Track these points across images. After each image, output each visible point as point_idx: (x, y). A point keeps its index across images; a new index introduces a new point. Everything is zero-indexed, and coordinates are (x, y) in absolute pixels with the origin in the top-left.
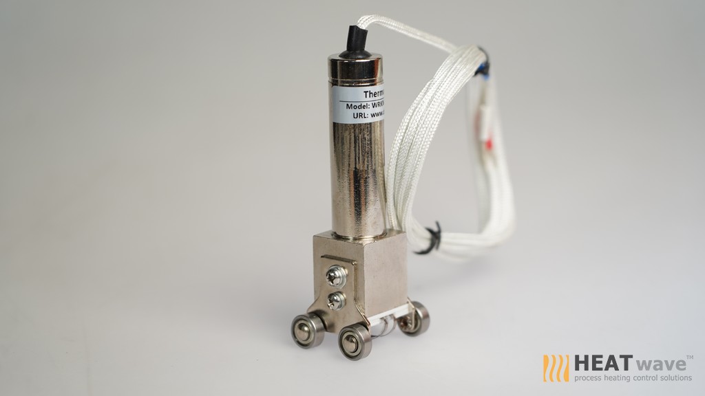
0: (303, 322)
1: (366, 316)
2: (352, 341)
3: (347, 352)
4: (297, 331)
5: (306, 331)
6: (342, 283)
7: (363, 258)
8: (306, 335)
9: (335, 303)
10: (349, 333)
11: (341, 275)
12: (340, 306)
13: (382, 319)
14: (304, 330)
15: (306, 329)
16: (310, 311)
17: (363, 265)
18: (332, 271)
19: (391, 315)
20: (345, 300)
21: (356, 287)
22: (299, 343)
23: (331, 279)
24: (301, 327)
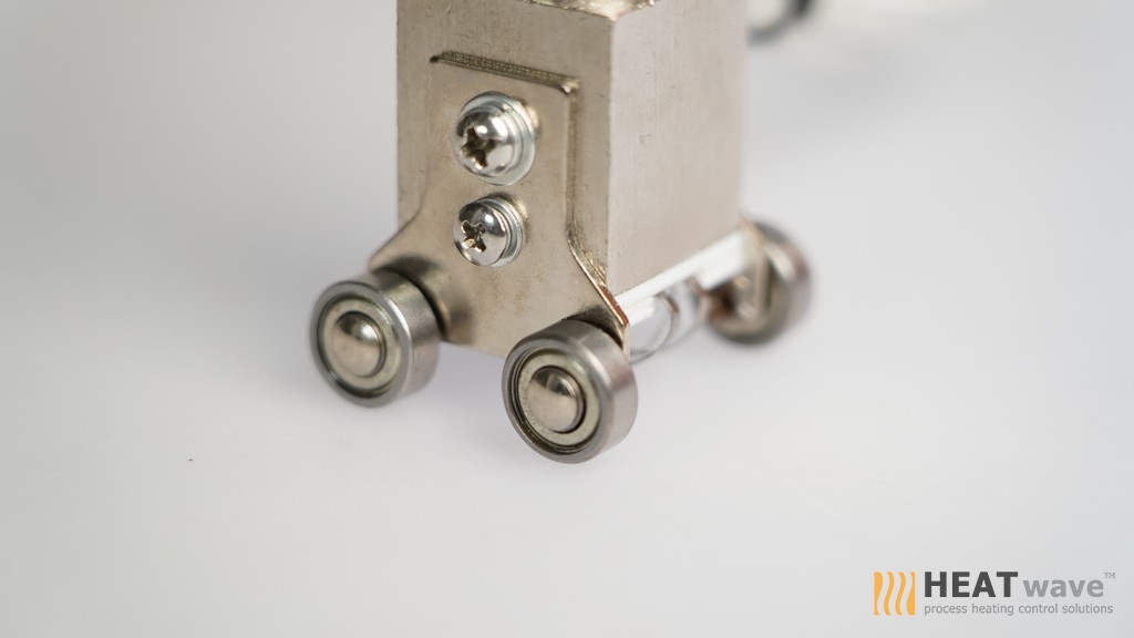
0: (356, 306)
1: (611, 289)
2: (560, 390)
3: (538, 428)
4: (335, 340)
5: (371, 342)
6: (518, 164)
7: (608, 69)
8: (370, 356)
9: (487, 239)
10: (548, 360)
11: (514, 133)
12: (509, 250)
13: (659, 295)
14: (360, 338)
15: (368, 331)
16: (382, 260)
17: (604, 97)
18: (481, 116)
19: (691, 282)
20: (527, 224)
21: (572, 179)
22: (345, 388)
23: (479, 148)
24: (349, 323)
